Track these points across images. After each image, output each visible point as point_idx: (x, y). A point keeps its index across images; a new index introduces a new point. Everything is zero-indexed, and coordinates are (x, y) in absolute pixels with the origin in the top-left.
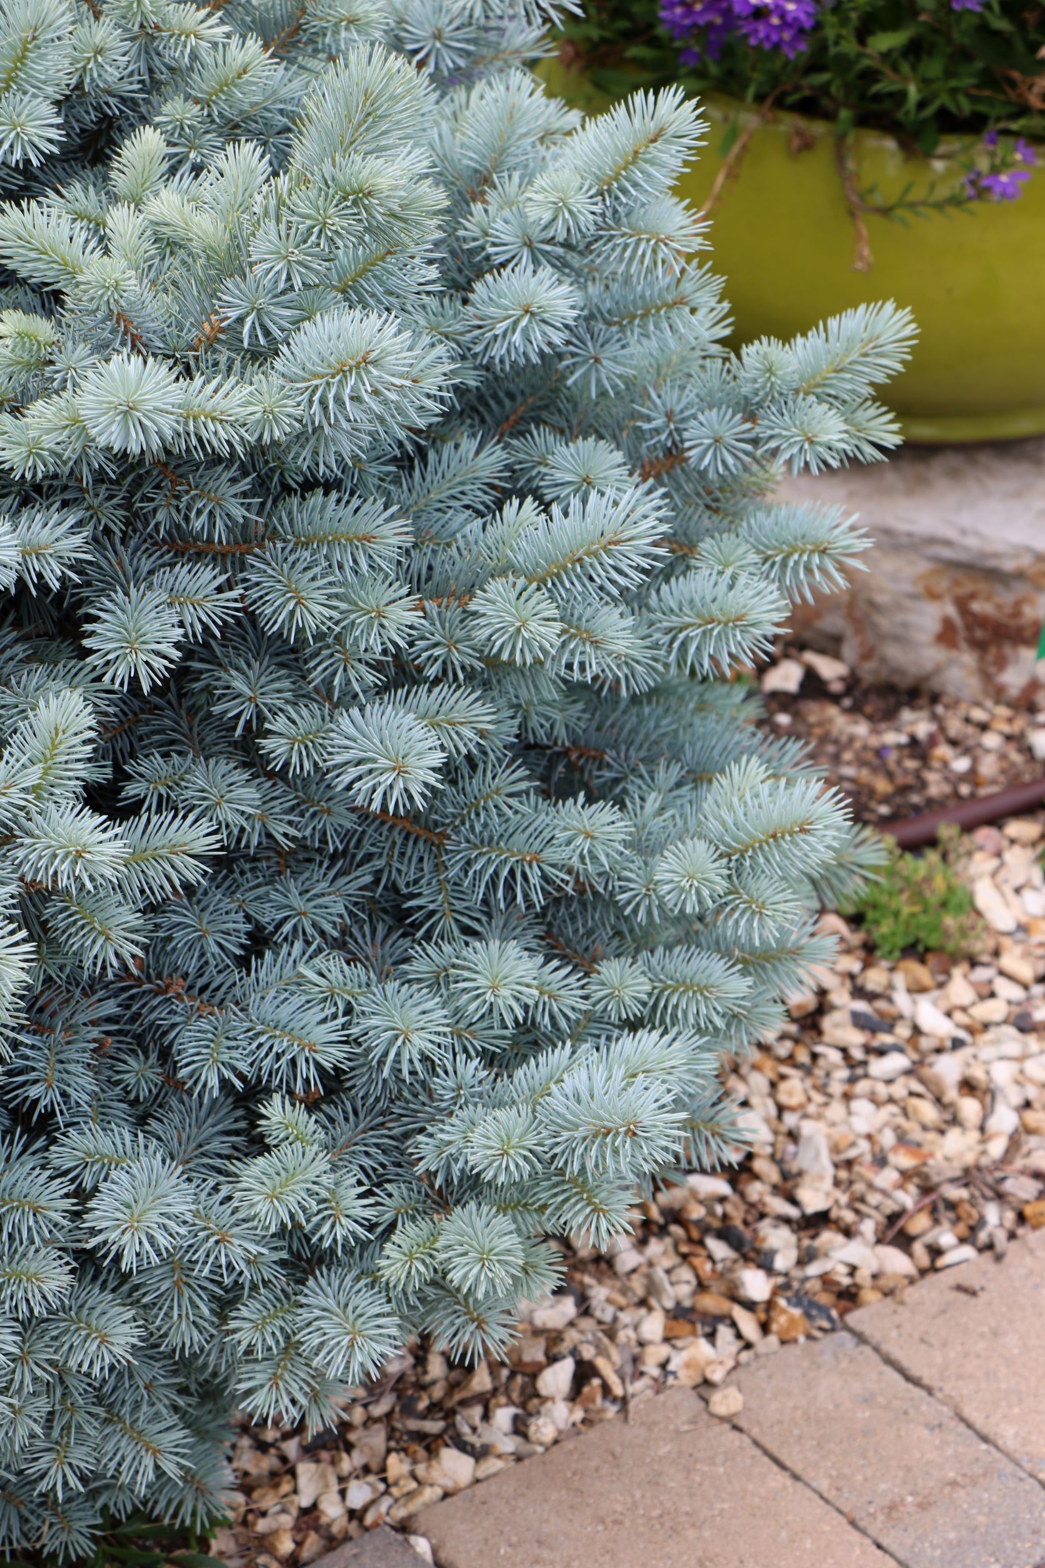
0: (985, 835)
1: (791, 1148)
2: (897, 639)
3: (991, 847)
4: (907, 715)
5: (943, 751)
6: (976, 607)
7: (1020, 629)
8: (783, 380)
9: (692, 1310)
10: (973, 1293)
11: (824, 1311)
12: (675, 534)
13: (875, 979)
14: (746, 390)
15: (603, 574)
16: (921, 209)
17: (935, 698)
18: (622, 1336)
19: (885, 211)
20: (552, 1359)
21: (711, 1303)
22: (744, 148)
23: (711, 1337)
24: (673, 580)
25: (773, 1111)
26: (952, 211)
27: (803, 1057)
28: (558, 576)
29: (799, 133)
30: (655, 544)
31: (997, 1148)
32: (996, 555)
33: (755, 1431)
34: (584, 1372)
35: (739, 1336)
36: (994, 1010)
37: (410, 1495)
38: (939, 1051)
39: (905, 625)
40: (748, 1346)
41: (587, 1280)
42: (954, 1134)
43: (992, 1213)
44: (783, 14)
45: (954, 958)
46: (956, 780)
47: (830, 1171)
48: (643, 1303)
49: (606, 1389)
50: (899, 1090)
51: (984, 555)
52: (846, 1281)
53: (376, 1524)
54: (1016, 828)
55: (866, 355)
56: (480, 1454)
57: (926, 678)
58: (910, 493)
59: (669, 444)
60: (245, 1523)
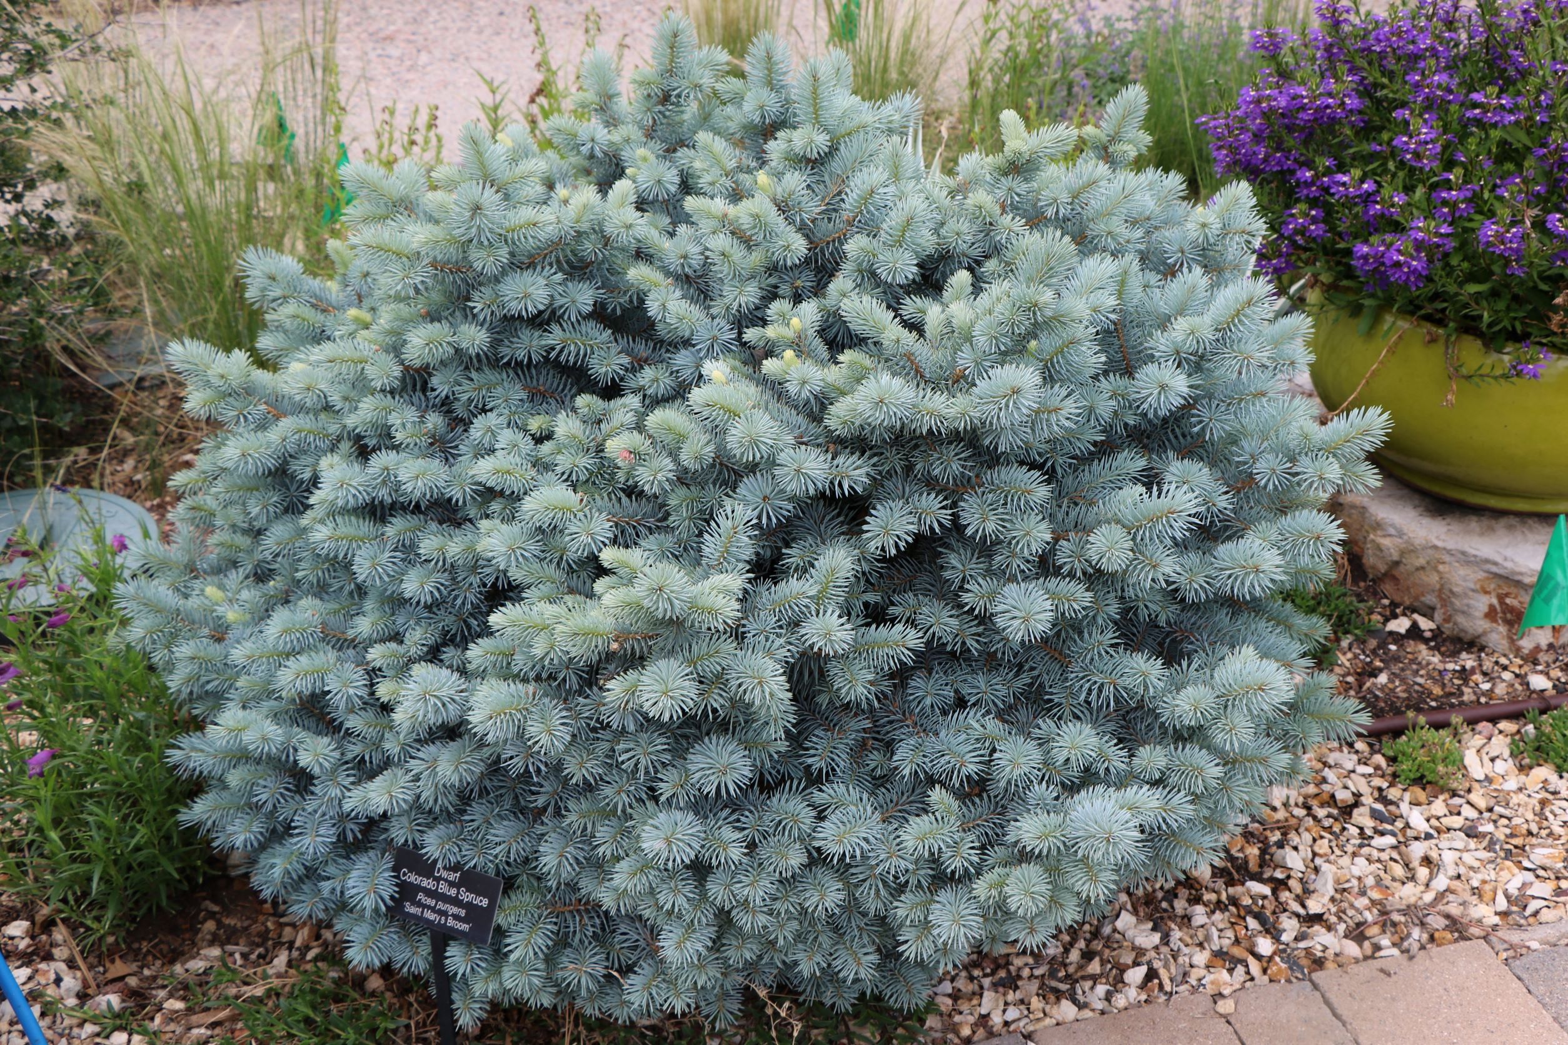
0: (1484, 726)
1: (1313, 877)
2: (1463, 612)
3: (1486, 733)
4: (1464, 655)
5: (1478, 677)
6: (1508, 601)
9: (1227, 953)
10: (1389, 975)
11: (1301, 968)
13: (1393, 793)
14: (1291, 445)
16: (1486, 379)
17: (1482, 649)
18: (1180, 960)
19: (1466, 378)
20: (1136, 964)
21: (1237, 952)
22: (1400, 337)
23: (1231, 971)
24: (1229, 542)
25: (1310, 855)
26: (1502, 381)
27: (1337, 828)
29: (1431, 333)
31: (1429, 897)
32: (1521, 574)
33: (1237, 1026)
34: (1152, 974)
35: (1248, 973)
36: (1457, 822)
37: (1038, 1020)
38: (1416, 839)
39: (1468, 606)
40: (1252, 979)
41: (1173, 926)
42: (1410, 885)
43: (1416, 933)
45: (1442, 790)
46: (1478, 694)
47: (1332, 892)
48: (1201, 945)
49: (1161, 986)
50: (1385, 856)
51: (1514, 573)
52: (1319, 954)
53: (1015, 1031)
54: (1503, 725)
56: (1081, 1006)
57: (1479, 637)
58: (1482, 534)
60: (950, 1016)
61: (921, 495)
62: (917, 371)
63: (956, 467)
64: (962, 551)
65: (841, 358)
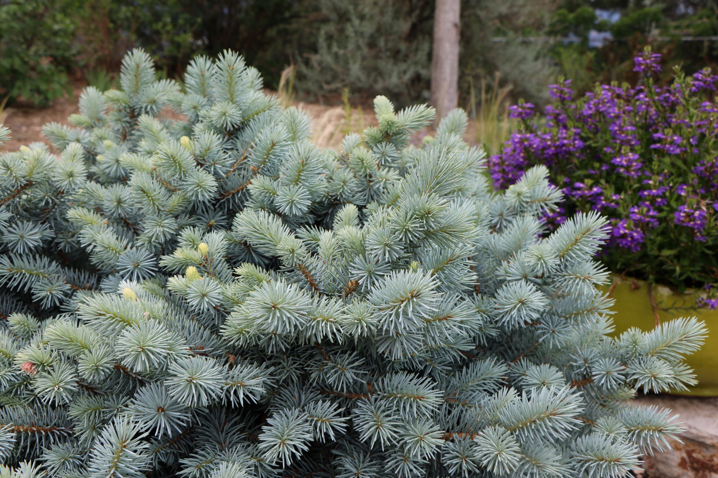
2: (663, 463)
6: (694, 455)
7: (713, 466)
8: (641, 348)
12: (585, 414)
14: (622, 351)
15: (546, 430)
16: (680, 310)
19: (666, 310)
24: (583, 436)
28: (522, 428)
29: (635, 284)
30: (575, 417)
32: (704, 437)
39: (666, 458)
44: (632, 237)
55: (681, 340)
59: (585, 373)
61: (317, 402)
62: (312, 285)
63: (350, 375)
64: (355, 454)
65: (238, 271)
